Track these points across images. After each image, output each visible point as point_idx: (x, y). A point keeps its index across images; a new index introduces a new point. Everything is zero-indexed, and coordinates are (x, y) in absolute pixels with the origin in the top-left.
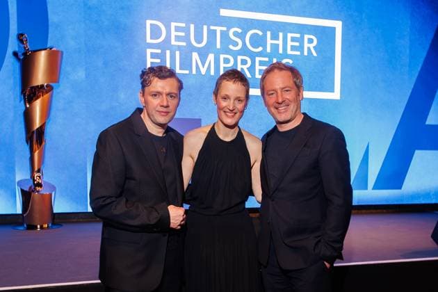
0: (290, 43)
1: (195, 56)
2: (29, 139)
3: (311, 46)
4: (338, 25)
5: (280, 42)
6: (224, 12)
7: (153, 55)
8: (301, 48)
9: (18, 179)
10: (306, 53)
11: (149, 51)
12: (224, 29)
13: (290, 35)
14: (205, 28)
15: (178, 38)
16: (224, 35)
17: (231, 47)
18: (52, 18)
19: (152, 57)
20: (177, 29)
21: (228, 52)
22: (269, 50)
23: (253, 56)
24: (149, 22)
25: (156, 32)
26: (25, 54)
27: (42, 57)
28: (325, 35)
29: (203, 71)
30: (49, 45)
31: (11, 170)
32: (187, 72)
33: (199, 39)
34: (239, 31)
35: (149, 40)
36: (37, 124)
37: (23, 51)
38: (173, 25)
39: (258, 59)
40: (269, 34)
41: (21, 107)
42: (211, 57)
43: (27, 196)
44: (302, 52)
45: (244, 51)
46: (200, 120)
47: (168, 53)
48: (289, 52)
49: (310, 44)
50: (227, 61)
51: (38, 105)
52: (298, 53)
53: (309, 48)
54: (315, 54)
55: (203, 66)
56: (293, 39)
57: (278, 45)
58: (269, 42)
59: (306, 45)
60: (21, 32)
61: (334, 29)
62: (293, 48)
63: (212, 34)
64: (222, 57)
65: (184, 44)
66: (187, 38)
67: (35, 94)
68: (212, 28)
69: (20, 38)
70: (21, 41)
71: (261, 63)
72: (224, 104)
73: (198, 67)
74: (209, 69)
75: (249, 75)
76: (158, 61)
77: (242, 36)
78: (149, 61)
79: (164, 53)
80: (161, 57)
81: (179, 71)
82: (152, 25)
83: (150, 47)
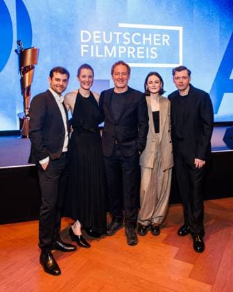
0: (155, 40)
1: (106, 48)
2: (23, 93)
4: (180, 29)
5: (150, 39)
6: (121, 25)
7: (84, 48)
8: (161, 42)
9: (17, 112)
11: (83, 46)
12: (120, 33)
13: (155, 35)
14: (111, 33)
15: (97, 39)
18: (34, 31)
20: (97, 34)
21: (123, 45)
22: (144, 43)
23: (136, 46)
24: (82, 32)
25: (86, 36)
26: (21, 51)
27: (29, 52)
29: (110, 55)
30: (32, 46)
31: (14, 108)
32: (102, 56)
33: (108, 39)
34: (128, 34)
35: (82, 41)
36: (27, 85)
37: (20, 49)
38: (95, 32)
39: (139, 48)
40: (144, 35)
41: (19, 77)
43: (22, 121)
45: (131, 44)
46: (109, 80)
47: (92, 46)
48: (155, 44)
49: (166, 40)
51: (27, 74)
52: (159, 44)
56: (157, 37)
58: (144, 39)
59: (164, 40)
60: (19, 40)
61: (178, 31)
63: (115, 36)
64: (120, 47)
67: (25, 70)
69: (19, 43)
70: (19, 45)
71: (140, 50)
72: (83, 79)
73: (107, 53)
74: (113, 55)
75: (134, 57)
76: (87, 51)
77: (130, 37)
78: (83, 51)
79: (90, 47)
80: (89, 49)
81: (97, 56)
82: (84, 33)
83: (83, 44)
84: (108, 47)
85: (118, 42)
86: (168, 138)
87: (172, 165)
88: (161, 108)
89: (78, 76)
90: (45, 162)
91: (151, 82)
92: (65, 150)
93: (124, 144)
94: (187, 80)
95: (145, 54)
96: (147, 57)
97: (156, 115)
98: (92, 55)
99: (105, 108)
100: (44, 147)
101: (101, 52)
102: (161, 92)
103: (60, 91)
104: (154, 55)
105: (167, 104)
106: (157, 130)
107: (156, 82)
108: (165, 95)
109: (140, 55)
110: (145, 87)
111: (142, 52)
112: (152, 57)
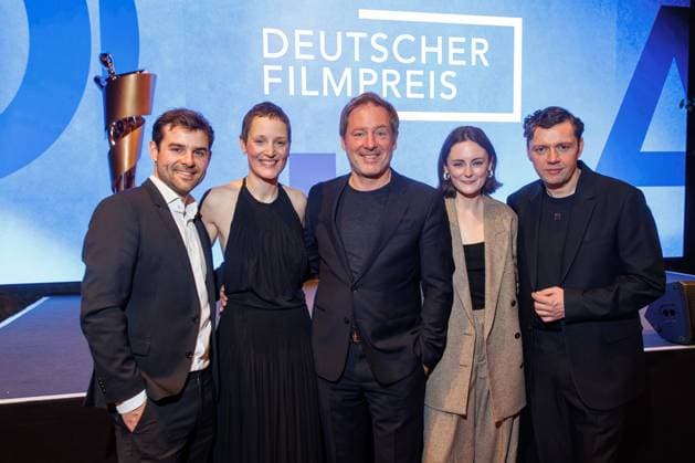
0: (452, 51)
1: (327, 72)
2: (115, 186)
3: (481, 53)
4: (517, 23)
5: (439, 50)
6: (364, 14)
7: (273, 74)
8: (467, 56)
10: (474, 63)
11: (267, 68)
12: (364, 35)
13: (452, 40)
14: (339, 34)
15: (304, 50)
16: (365, 44)
17: (374, 58)
18: (145, 31)
19: (270, 76)
20: (303, 38)
22: (424, 61)
23: (402, 69)
24: (266, 31)
25: (275, 44)
26: (109, 80)
27: (131, 83)
28: (501, 38)
29: (338, 91)
30: (140, 67)
32: (316, 93)
33: (331, 50)
34: (384, 37)
35: (267, 55)
36: (126, 166)
37: (107, 75)
38: (298, 33)
39: (409, 73)
40: (424, 38)
42: (347, 73)
44: (469, 62)
45: (391, 63)
46: (334, 155)
47: (291, 69)
48: (452, 62)
49: (480, 51)
50: (368, 77)
51: (126, 140)
52: (463, 63)
53: (478, 56)
54: (486, 63)
55: (338, 85)
56: (456, 45)
57: (436, 53)
58: (425, 49)
59: (474, 52)
60: (104, 52)
61: (511, 29)
62: (456, 57)
63: (349, 43)
64: (362, 71)
65: (311, 57)
66: (315, 50)
67: (121, 129)
68: (349, 35)
69: (104, 59)
70: (105, 63)
71: (414, 78)
72: (258, 149)
73: (330, 87)
74: (345, 89)
75: (398, 95)
76: (278, 80)
77: (388, 44)
78: (267, 80)
79: (286, 71)
80: (284, 74)
81: (305, 92)
82: (270, 35)
83: (269, 62)
84: (332, 70)
85: (357, 58)
86: (510, 323)
87: (523, 405)
88: (487, 235)
89: (244, 137)
90: (133, 407)
91: (460, 163)
92: (198, 364)
93: (380, 344)
94: (571, 152)
95: (425, 89)
96: (432, 96)
97: (475, 254)
98: (292, 92)
99: (322, 234)
100: (128, 360)
101: (315, 82)
102: (490, 186)
103: (183, 185)
104: (449, 91)
105: (508, 222)
106: (478, 301)
107: (476, 162)
108: (501, 196)
109: (414, 90)
110: (441, 172)
111: (420, 84)
112: (443, 96)
